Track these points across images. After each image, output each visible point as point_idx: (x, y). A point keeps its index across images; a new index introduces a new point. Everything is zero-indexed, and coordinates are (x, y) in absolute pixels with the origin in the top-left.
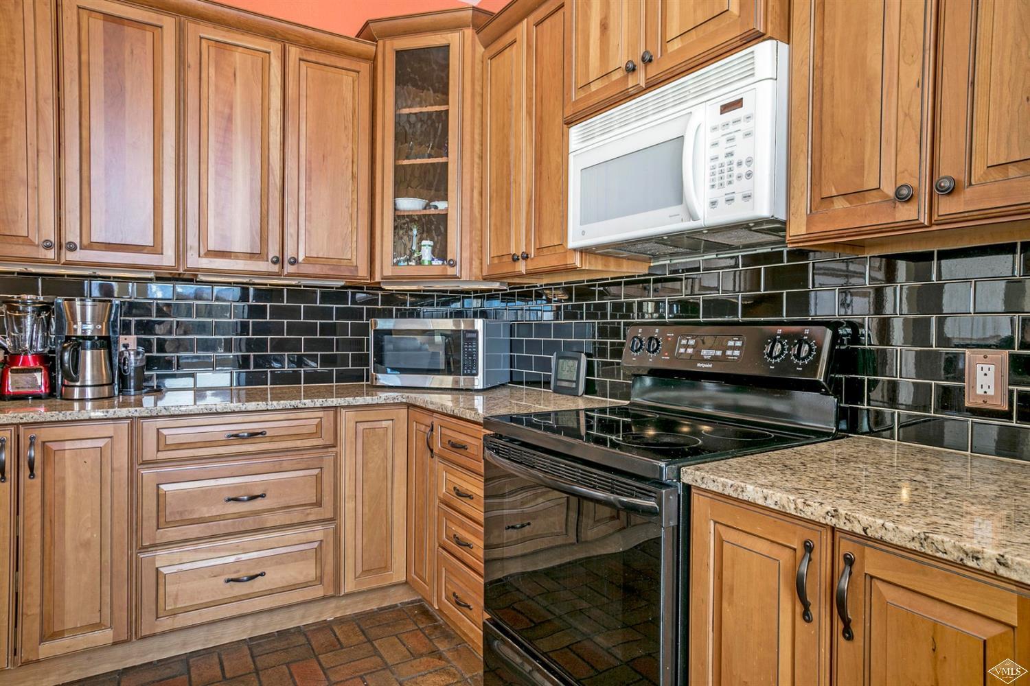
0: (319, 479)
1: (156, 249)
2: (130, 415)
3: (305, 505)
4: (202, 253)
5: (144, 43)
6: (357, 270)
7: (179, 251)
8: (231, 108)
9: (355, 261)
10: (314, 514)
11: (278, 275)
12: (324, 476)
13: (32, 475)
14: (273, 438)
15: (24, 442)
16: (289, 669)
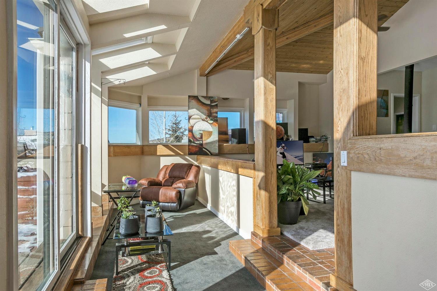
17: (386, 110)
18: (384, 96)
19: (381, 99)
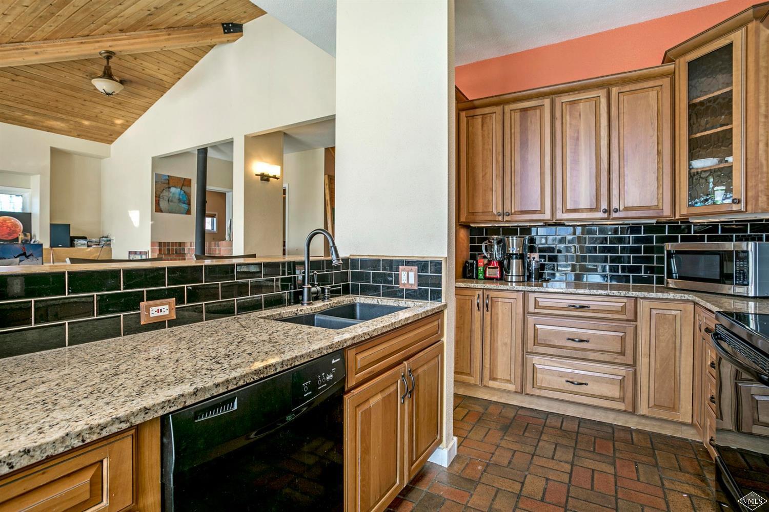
0: (623, 339)
1: (542, 211)
2: (523, 290)
3: (613, 352)
4: (564, 211)
5: (536, 116)
6: (663, 212)
7: (553, 211)
8: (578, 133)
9: (661, 206)
10: (620, 359)
11: (608, 219)
12: (627, 338)
13: (487, 310)
14: (594, 311)
15: (485, 296)
16: (595, 439)
17: (187, 205)
18: (185, 186)
19: (179, 190)
